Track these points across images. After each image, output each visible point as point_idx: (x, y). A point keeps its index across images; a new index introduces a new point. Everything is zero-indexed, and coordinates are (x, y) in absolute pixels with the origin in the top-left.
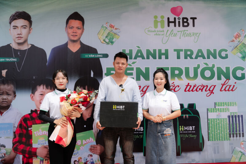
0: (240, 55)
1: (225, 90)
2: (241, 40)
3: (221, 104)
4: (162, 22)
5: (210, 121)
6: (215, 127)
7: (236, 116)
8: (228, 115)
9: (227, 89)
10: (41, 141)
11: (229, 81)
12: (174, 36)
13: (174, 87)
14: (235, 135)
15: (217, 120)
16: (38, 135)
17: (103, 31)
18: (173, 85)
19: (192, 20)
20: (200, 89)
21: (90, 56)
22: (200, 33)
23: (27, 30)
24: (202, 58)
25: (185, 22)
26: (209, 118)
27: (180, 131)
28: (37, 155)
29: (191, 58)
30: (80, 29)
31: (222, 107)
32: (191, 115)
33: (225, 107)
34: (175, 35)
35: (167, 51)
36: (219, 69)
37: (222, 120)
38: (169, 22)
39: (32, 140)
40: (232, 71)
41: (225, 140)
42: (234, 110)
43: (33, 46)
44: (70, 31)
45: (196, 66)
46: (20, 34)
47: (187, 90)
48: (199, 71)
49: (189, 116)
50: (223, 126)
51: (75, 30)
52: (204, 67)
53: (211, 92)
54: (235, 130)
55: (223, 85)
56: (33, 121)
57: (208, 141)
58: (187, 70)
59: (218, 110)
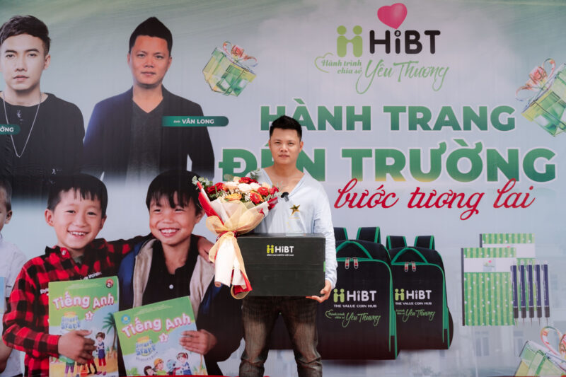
0: (545, 122)
1: (505, 204)
2: (547, 86)
3: (496, 238)
4: (357, 42)
5: (469, 279)
6: (481, 293)
7: (530, 267)
8: (513, 265)
9: (510, 202)
10: (68, 319)
11: (517, 182)
12: (385, 76)
13: (383, 198)
14: (528, 313)
15: (486, 275)
16: (63, 305)
17: (216, 62)
18: (380, 191)
19: (429, 37)
20: (445, 202)
21: (184, 122)
22: (448, 68)
23: (39, 58)
24: (451, 128)
25: (412, 41)
26: (465, 271)
27: (395, 301)
28: (60, 352)
29: (426, 128)
30: (162, 57)
31: (498, 246)
32: (423, 264)
33: (504, 246)
34: (388, 73)
35: (367, 110)
36: (492, 155)
37: (498, 275)
38: (373, 42)
39: (48, 318)
40: (523, 159)
41: (502, 324)
42: (526, 253)
43: (51, 97)
44: (139, 62)
45: (438, 147)
46: (23, 70)
47: (413, 204)
48: (444, 158)
49: (417, 267)
50: (498, 291)
51: (150, 59)
52: (457, 149)
53: (472, 208)
54: (528, 301)
55: (501, 193)
56: (50, 272)
57: (464, 324)
58: (415, 155)
59: (489, 253)
